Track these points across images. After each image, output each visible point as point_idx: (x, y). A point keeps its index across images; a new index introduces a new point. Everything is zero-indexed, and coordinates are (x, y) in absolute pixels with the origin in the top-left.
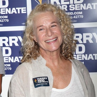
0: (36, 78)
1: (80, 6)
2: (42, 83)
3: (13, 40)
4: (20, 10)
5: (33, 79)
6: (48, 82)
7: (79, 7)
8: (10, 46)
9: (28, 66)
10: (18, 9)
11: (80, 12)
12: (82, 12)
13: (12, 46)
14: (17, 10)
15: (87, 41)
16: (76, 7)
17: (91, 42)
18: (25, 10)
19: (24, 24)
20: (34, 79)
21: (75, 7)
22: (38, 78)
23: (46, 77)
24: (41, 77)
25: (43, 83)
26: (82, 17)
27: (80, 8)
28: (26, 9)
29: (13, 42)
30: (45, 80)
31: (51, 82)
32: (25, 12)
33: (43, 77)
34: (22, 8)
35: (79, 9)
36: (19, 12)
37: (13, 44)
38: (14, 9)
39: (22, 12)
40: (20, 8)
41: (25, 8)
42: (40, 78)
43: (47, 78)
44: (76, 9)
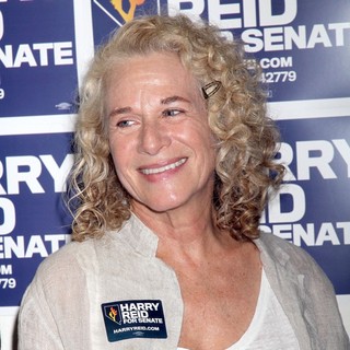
0: (116, 305)
1: (282, 34)
2: (138, 324)
3: (24, 169)
4: (51, 53)
5: (103, 306)
6: (160, 321)
7: (280, 39)
8: (9, 193)
9: (81, 256)
10: (43, 48)
11: (283, 59)
12: (290, 59)
13: (17, 192)
14: (36, 54)
15: (314, 171)
16: (269, 39)
17: (327, 173)
18: (69, 53)
19: (64, 106)
20: (106, 308)
21: (262, 38)
22: (124, 303)
23: (155, 302)
24: (135, 302)
25: (143, 324)
26: (292, 76)
27: (283, 43)
28: (73, 49)
29: (23, 177)
30: (152, 314)
31: (173, 323)
32: (70, 61)
33: (144, 302)
34: (57, 46)
35: (280, 47)
36: (44, 62)
37: (23, 185)
38: (24, 48)
39: (58, 61)
40: (49, 45)
41: (69, 44)
42: (129, 302)
43: (160, 307)
44: (269, 48)
